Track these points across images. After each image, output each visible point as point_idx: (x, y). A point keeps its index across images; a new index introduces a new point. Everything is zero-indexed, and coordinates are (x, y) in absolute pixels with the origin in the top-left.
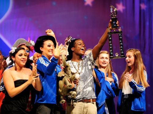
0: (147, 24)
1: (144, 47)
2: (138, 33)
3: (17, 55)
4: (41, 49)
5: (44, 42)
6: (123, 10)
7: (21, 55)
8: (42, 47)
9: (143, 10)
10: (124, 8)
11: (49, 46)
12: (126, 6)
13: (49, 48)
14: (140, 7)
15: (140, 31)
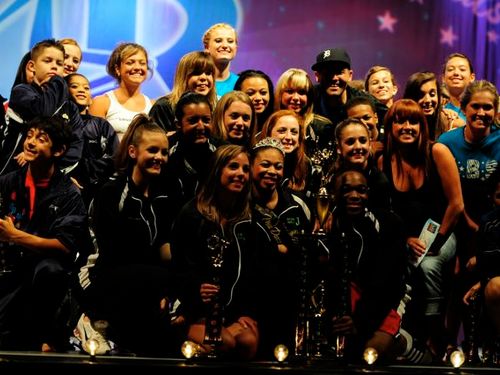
9: (493, 43)
10: (456, 38)
12: (460, 35)
14: (487, 38)
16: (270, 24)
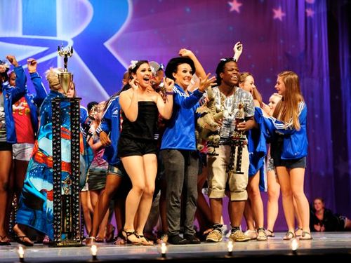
0: (316, 36)
1: (312, 70)
2: (303, 48)
3: (139, 71)
4: (173, 74)
5: (177, 65)
6: (283, 17)
7: (144, 71)
8: (176, 72)
9: (310, 17)
10: (284, 14)
11: (185, 72)
12: (287, 12)
13: (184, 75)
14: (306, 13)
15: (306, 47)
16: (152, 11)
